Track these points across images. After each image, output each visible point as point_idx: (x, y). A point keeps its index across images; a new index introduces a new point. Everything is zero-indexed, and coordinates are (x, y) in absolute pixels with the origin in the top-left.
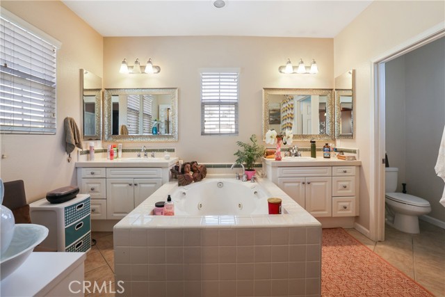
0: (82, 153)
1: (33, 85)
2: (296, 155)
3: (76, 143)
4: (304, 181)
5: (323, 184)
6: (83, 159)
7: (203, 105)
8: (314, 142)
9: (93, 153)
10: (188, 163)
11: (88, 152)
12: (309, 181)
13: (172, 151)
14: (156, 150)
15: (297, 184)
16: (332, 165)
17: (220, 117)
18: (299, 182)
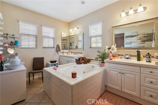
0: (61, 53)
1: (46, 38)
2: (128, 58)
3: (59, 50)
4: (121, 72)
5: (134, 76)
6: (62, 54)
7: (91, 37)
8: (140, 52)
9: (64, 53)
10: (81, 57)
11: (63, 53)
12: (124, 73)
13: (82, 53)
14: (78, 53)
15: (117, 72)
16: (141, 66)
17: (96, 41)
18: (118, 72)
